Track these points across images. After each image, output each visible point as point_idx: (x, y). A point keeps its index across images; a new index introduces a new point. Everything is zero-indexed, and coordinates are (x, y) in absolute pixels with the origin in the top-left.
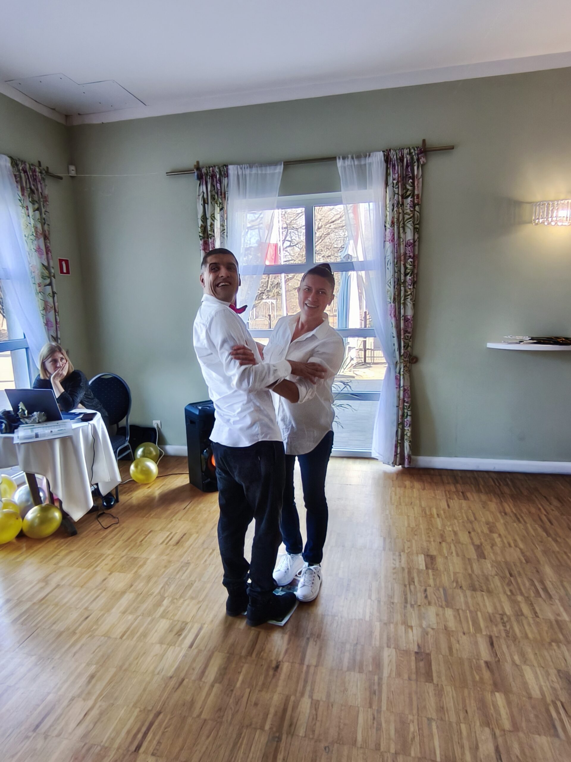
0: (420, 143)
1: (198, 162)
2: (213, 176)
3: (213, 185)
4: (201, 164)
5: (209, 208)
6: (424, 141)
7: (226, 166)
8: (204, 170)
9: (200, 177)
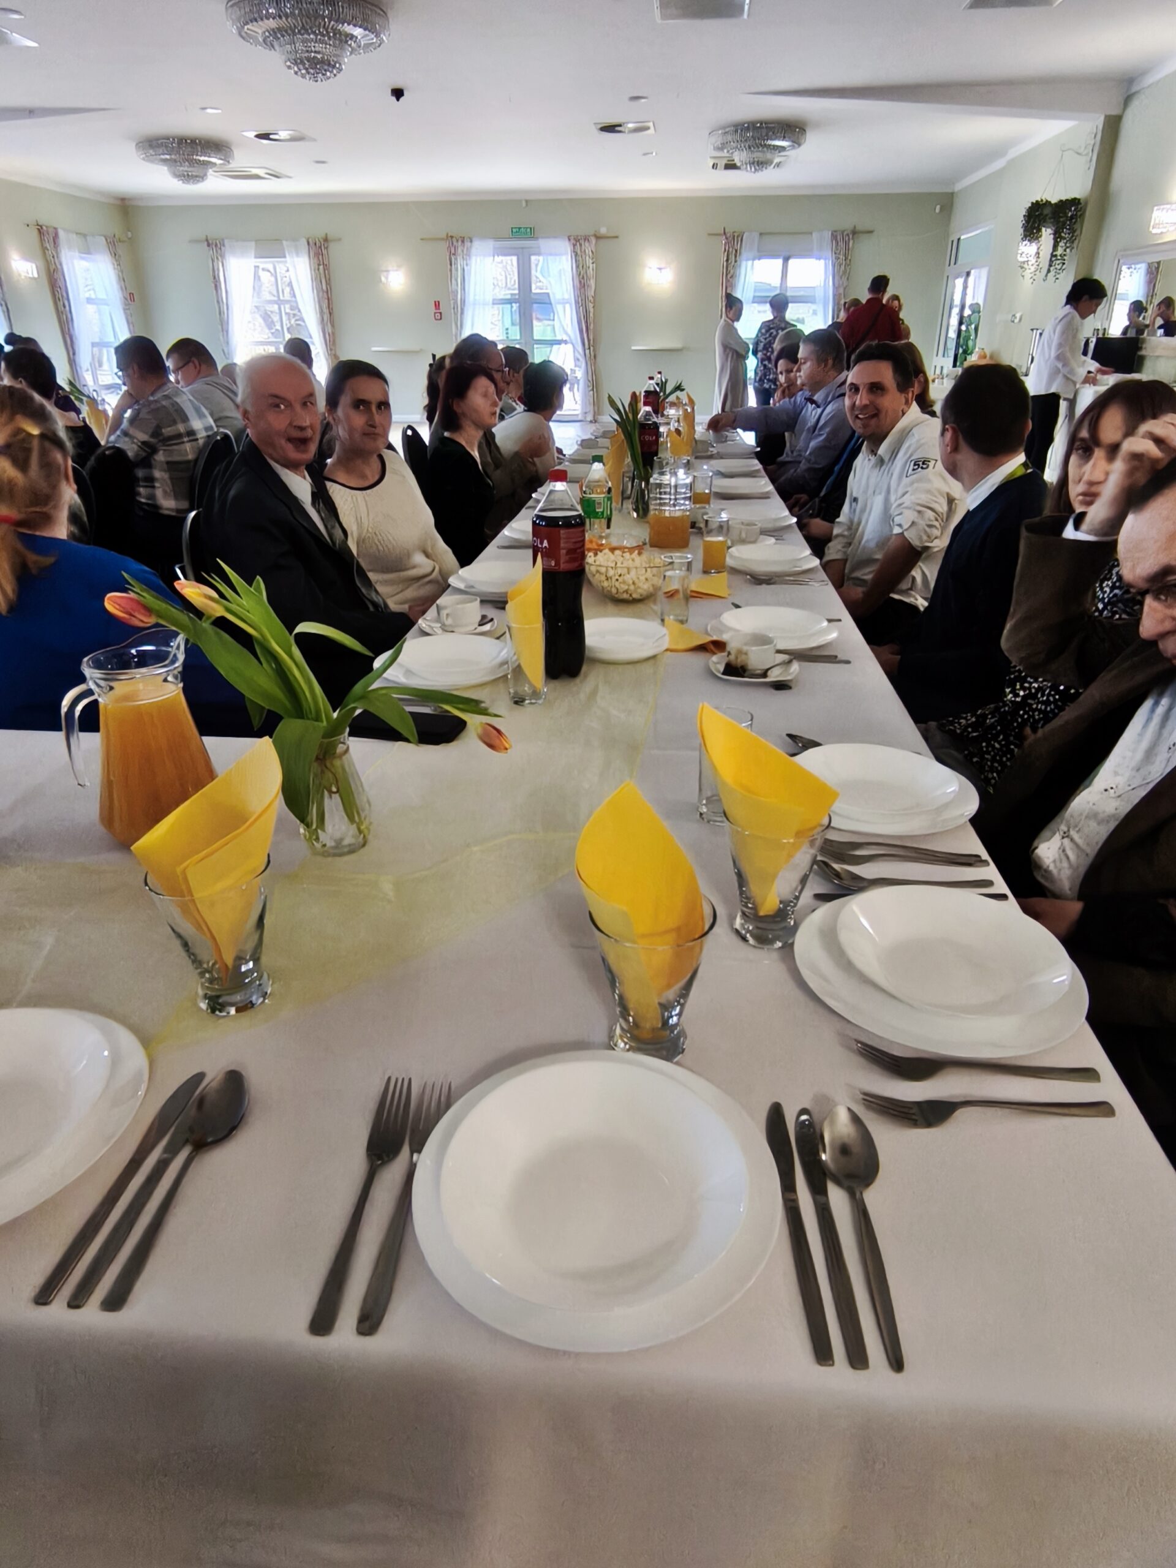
0: (323, 235)
1: (207, 236)
2: (216, 245)
3: (216, 251)
4: (209, 238)
5: (215, 264)
6: (326, 234)
7: (223, 240)
8: (210, 242)
9: (209, 245)
